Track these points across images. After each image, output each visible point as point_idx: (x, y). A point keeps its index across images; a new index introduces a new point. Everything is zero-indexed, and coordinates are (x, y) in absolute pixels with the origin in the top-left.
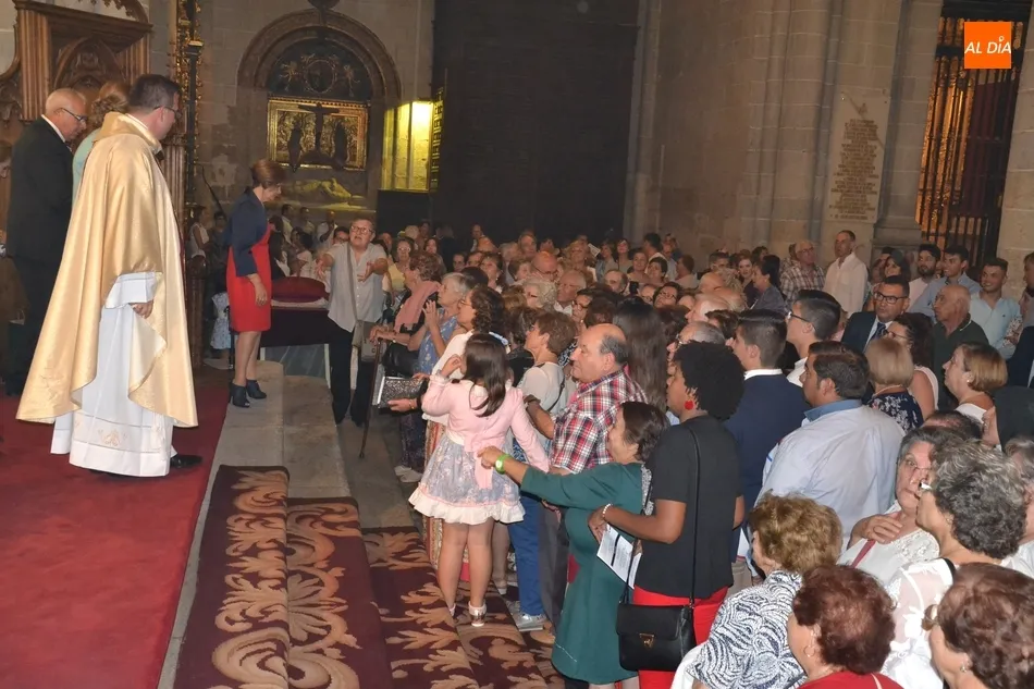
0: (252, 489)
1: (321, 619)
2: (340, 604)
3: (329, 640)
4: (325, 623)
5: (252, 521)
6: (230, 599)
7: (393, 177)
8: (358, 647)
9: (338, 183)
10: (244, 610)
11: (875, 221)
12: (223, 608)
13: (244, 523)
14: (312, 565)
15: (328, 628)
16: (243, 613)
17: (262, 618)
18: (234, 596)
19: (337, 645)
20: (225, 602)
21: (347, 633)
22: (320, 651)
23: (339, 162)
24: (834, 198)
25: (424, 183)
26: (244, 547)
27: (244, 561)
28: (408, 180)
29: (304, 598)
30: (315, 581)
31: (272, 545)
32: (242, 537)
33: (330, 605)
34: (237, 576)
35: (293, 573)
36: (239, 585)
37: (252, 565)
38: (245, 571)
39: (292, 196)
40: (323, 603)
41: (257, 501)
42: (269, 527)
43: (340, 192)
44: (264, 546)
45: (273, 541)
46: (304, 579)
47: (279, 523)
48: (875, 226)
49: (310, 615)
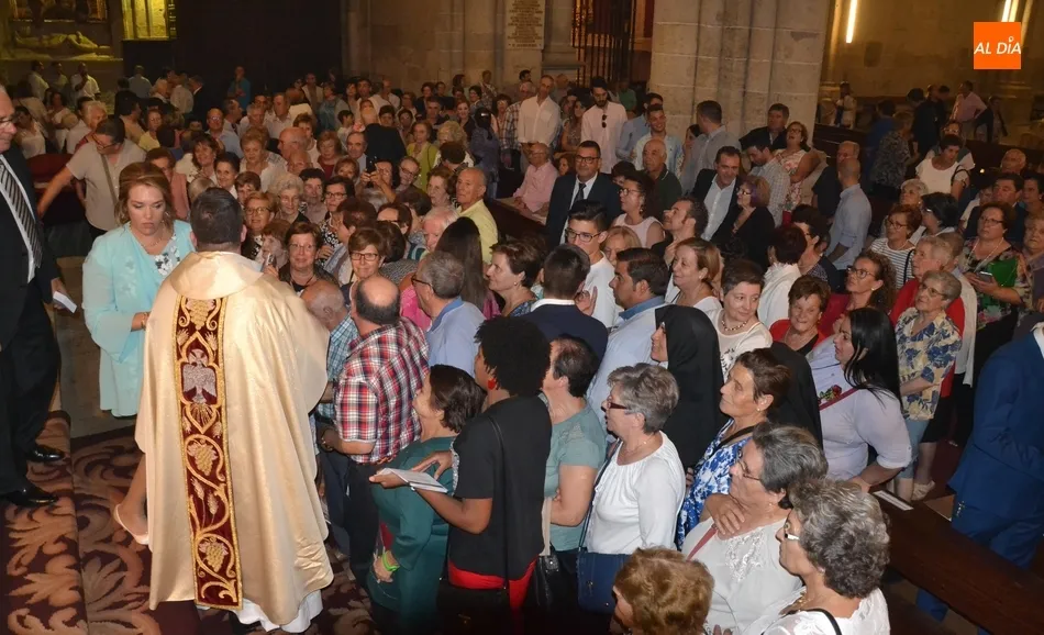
1: (129, 625)
4: (136, 632)
7: (135, 27)
9: (84, 35)
11: (542, 47)
14: (108, 540)
23: (83, 16)
24: (510, 31)
25: (164, 31)
26: (28, 556)
27: (30, 582)
28: (149, 30)
29: (107, 594)
30: (116, 564)
31: (61, 547)
32: (25, 539)
33: (138, 600)
34: (23, 612)
35: (90, 556)
36: (26, 627)
37: (40, 586)
38: (33, 601)
39: (40, 50)
40: (129, 598)
41: (37, 474)
42: (54, 515)
43: (87, 43)
44: (51, 549)
45: (62, 539)
46: (104, 564)
47: (65, 506)
48: (543, 51)
49: (117, 621)
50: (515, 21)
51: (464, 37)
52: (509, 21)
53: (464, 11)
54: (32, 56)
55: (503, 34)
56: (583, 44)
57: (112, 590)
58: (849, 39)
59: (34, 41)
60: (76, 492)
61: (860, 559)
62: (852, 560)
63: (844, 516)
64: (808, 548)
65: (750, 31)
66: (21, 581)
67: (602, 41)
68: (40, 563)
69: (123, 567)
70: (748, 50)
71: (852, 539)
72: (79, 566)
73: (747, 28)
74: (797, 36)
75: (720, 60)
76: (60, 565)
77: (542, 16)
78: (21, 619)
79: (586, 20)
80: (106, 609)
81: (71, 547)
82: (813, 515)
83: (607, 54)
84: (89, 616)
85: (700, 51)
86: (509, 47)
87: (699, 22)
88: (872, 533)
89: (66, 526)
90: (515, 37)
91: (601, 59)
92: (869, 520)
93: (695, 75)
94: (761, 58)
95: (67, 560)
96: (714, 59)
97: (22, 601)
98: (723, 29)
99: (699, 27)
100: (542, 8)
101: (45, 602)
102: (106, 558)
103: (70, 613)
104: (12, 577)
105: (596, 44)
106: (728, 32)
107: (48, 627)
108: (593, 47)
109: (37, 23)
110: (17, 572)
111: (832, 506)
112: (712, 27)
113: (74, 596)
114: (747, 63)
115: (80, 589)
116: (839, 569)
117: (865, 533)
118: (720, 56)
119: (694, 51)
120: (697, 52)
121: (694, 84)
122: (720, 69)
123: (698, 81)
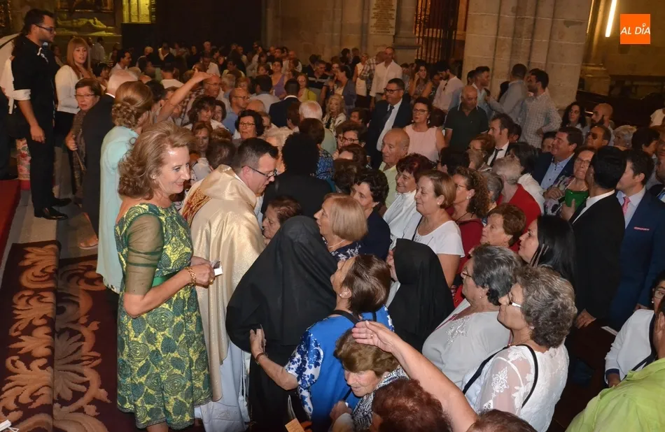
0: (33, 265)
1: (82, 375)
2: (95, 358)
3: (87, 398)
4: (86, 379)
5: (31, 297)
6: (8, 386)
7: (130, 15)
9: (98, 20)
10: (18, 397)
11: (394, 34)
12: (2, 396)
13: (24, 300)
14: (76, 322)
15: (87, 384)
16: (16, 401)
17: (31, 404)
18: (11, 381)
19: (95, 401)
20: (4, 389)
21: (101, 388)
22: (81, 410)
23: (98, 8)
24: (373, 22)
25: (148, 18)
26: (22, 325)
27: (21, 341)
28: (138, 16)
29: (71, 354)
30: (79, 336)
31: (43, 321)
32: (23, 315)
33: (90, 360)
34: (15, 358)
35: (62, 331)
36: (16, 367)
37: (27, 344)
38: (21, 352)
39: (71, 29)
40: (84, 358)
41: (36, 277)
42: (43, 302)
43: (100, 25)
44: (38, 322)
45: (45, 317)
46: (71, 336)
47: (50, 297)
48: (394, 36)
49: (75, 372)
50: (377, 15)
51: (342, 25)
52: (373, 15)
53: (342, 8)
54: (67, 32)
55: (368, 24)
56: (421, 35)
57: (75, 352)
58: (608, 34)
59: (68, 23)
60: (59, 291)
63: (555, 295)
64: (527, 313)
65: (535, 21)
66: (17, 340)
67: (435, 33)
68: (29, 330)
69: (83, 339)
70: (533, 34)
72: (53, 334)
73: (532, 18)
74: (568, 23)
75: (513, 40)
76: (41, 333)
77: (395, 13)
78: (13, 362)
79: (425, 19)
80: (68, 364)
81: (50, 322)
83: (438, 43)
84: (56, 367)
85: (499, 33)
86: (372, 33)
87: (499, 13)
88: (570, 307)
89: (48, 310)
90: (376, 26)
91: (433, 46)
92: (570, 298)
93: (495, 50)
94: (542, 39)
95: (47, 330)
96: (509, 39)
97: (15, 352)
98: (516, 18)
99: (499, 16)
100: (395, 7)
101: (30, 353)
102: (73, 333)
103: (43, 362)
104: (12, 337)
105: (430, 35)
106: (519, 20)
107: (29, 368)
108: (432, 37)
109: (71, 13)
110: (14, 334)
112: (509, 17)
113: (47, 352)
114: (532, 42)
115: (52, 348)
118: (513, 37)
119: (496, 33)
120: (497, 35)
121: (494, 56)
122: (513, 45)
123: (497, 54)
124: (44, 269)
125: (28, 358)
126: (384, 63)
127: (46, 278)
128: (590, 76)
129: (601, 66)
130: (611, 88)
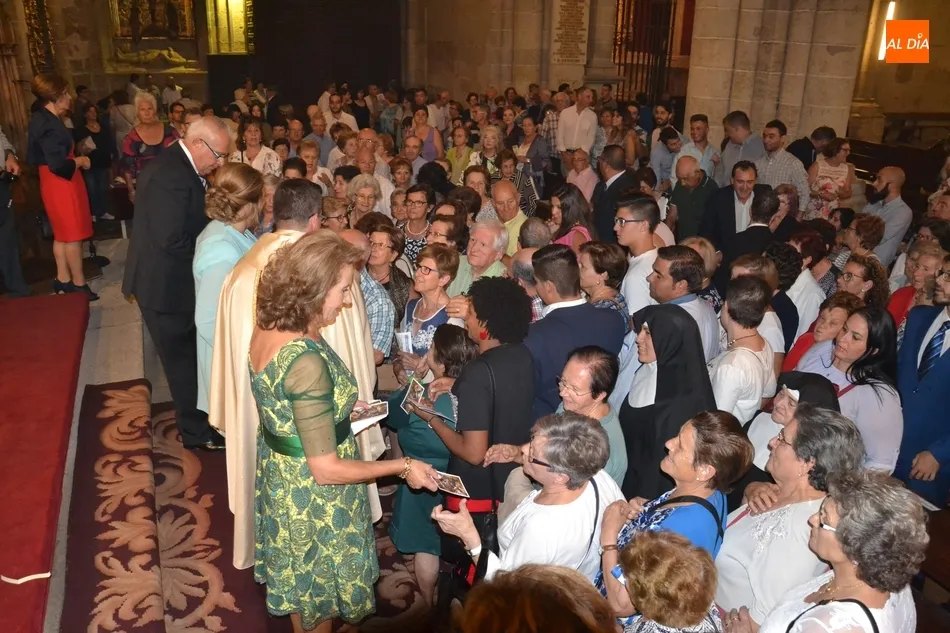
0: (117, 417)
1: (196, 573)
2: (213, 548)
3: (207, 605)
4: (201, 579)
5: (119, 464)
6: (102, 594)
7: (218, 43)
8: (237, 610)
9: (175, 50)
10: (117, 610)
11: (585, 63)
12: (96, 610)
13: (110, 469)
14: (181, 496)
15: (205, 586)
16: (116, 616)
18: (104, 588)
19: (217, 611)
20: (97, 599)
21: (225, 590)
22: (200, 624)
23: (174, 34)
24: (556, 47)
25: (243, 46)
26: (112, 506)
27: (113, 528)
28: (230, 45)
29: (179, 544)
30: (187, 517)
31: (140, 500)
32: (110, 490)
33: (205, 551)
34: (107, 554)
35: (165, 509)
36: (110, 568)
37: (121, 533)
38: (115, 545)
39: (138, 64)
40: (198, 548)
41: (122, 433)
42: (136, 471)
43: (177, 58)
44: (132, 501)
45: (141, 493)
46: (176, 517)
47: (145, 464)
48: (585, 66)
49: (187, 569)
50: (560, 37)
51: (513, 52)
52: (555, 37)
53: (513, 28)
54: (131, 69)
55: (549, 50)
56: (623, 61)
57: (183, 540)
58: (881, 56)
59: (134, 57)
60: (154, 451)
61: (898, 558)
62: (889, 558)
63: (886, 515)
64: (845, 541)
65: (786, 47)
66: (106, 527)
67: (641, 58)
68: (122, 513)
69: (193, 521)
70: (783, 64)
71: (892, 538)
72: (155, 517)
73: (783, 43)
74: (832, 50)
75: (756, 74)
76: (139, 515)
77: (586, 33)
78: (105, 560)
79: (627, 37)
80: (176, 557)
81: (150, 501)
82: (854, 510)
83: (645, 71)
84: (162, 562)
85: (736, 65)
86: (554, 62)
87: (737, 37)
88: (913, 533)
89: (145, 482)
90: (561, 52)
91: (640, 75)
92: (911, 520)
93: (731, 88)
94: (796, 72)
95: (147, 512)
96: (750, 73)
97: (106, 545)
98: (760, 44)
99: (736, 43)
100: (586, 25)
101: (125, 547)
102: (179, 512)
103: (145, 559)
104: (99, 523)
105: (635, 62)
106: (764, 47)
107: (127, 569)
108: (632, 64)
109: (136, 40)
110: (103, 519)
111: (873, 503)
112: (750, 42)
113: (149, 543)
114: (782, 77)
115: (155, 539)
116: (873, 564)
117: (905, 533)
118: (756, 70)
119: (731, 65)
120: (734, 66)
121: (730, 97)
122: (755, 82)
123: (733, 94)
124: (132, 422)
125: (124, 554)
126: (575, 107)
127: (138, 434)
128: (857, 115)
129: (872, 102)
130: (886, 131)
